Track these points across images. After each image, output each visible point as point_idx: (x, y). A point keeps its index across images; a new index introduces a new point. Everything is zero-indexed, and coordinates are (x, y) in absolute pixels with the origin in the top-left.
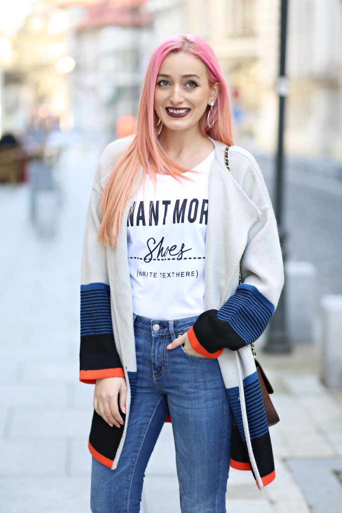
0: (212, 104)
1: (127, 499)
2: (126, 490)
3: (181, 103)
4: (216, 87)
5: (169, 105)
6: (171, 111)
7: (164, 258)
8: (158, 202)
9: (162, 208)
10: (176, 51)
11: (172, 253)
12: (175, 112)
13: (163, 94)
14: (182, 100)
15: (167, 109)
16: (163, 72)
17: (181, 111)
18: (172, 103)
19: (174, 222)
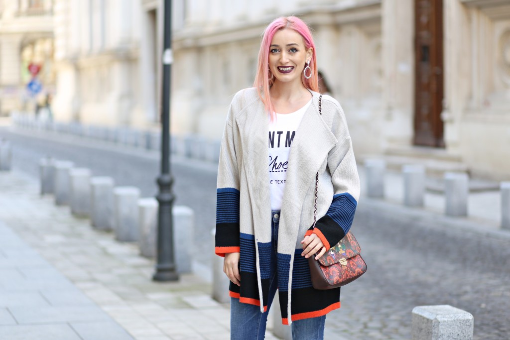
0: (308, 63)
1: (256, 336)
2: (256, 330)
3: (287, 63)
4: (310, 51)
5: (280, 65)
6: (281, 69)
7: (277, 170)
8: (274, 133)
9: (276, 136)
10: (281, 28)
11: (284, 167)
12: (284, 69)
13: (275, 58)
14: (288, 61)
15: (278, 68)
16: (273, 44)
17: (288, 69)
18: (281, 63)
19: (286, 146)
